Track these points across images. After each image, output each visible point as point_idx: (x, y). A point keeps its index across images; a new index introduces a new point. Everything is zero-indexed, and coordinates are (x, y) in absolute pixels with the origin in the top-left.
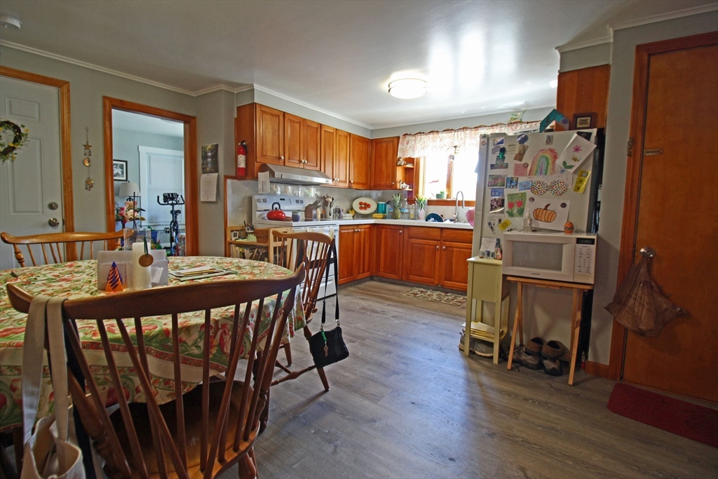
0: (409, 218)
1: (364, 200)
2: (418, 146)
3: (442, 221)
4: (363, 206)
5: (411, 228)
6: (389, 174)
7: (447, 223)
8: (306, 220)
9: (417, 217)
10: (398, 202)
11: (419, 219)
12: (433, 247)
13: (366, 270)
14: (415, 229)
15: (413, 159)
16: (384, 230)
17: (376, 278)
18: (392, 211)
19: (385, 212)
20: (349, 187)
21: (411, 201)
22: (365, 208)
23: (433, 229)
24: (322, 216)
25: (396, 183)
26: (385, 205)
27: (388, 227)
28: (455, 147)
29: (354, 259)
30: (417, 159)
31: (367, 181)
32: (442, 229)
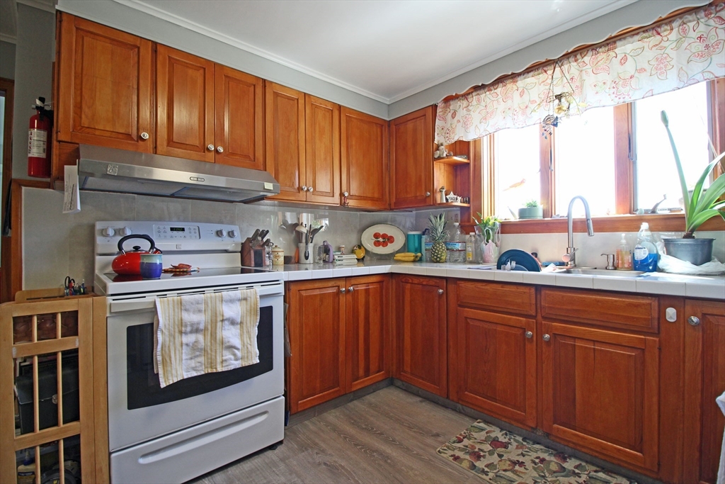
0: (465, 261)
1: (381, 229)
2: (475, 116)
3: (538, 269)
4: (381, 240)
5: (463, 284)
6: (420, 176)
7: (549, 274)
8: (243, 271)
9: (479, 258)
10: (440, 230)
11: (485, 262)
12: (519, 332)
13: (373, 367)
14: (469, 285)
15: (468, 143)
16: (408, 286)
17: (399, 383)
18: (430, 247)
19: (419, 249)
20: (343, 205)
21: (467, 227)
22: (384, 244)
23: (513, 288)
24: (287, 260)
25: (433, 192)
26: (420, 237)
27: (416, 281)
28: (559, 97)
29: (342, 349)
30: (475, 141)
31: (383, 194)
32: (538, 288)
